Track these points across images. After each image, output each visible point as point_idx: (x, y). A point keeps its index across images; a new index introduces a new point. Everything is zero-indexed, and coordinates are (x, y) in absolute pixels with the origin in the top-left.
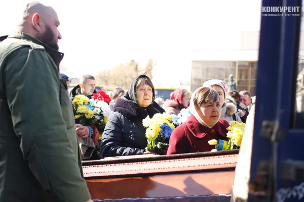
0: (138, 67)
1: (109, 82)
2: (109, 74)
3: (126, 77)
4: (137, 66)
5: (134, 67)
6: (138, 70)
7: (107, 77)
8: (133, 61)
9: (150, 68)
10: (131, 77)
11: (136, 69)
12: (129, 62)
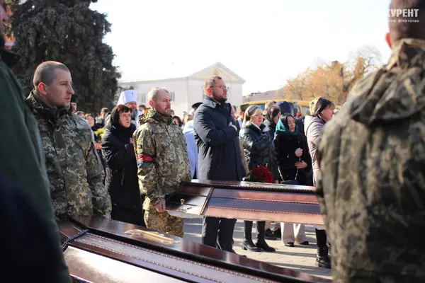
0: (344, 71)
1: (304, 95)
2: (303, 84)
3: (328, 86)
4: (342, 69)
5: (337, 71)
6: (344, 75)
7: (301, 88)
8: (336, 62)
9: (361, 71)
10: (334, 86)
11: (341, 74)
12: (330, 65)
